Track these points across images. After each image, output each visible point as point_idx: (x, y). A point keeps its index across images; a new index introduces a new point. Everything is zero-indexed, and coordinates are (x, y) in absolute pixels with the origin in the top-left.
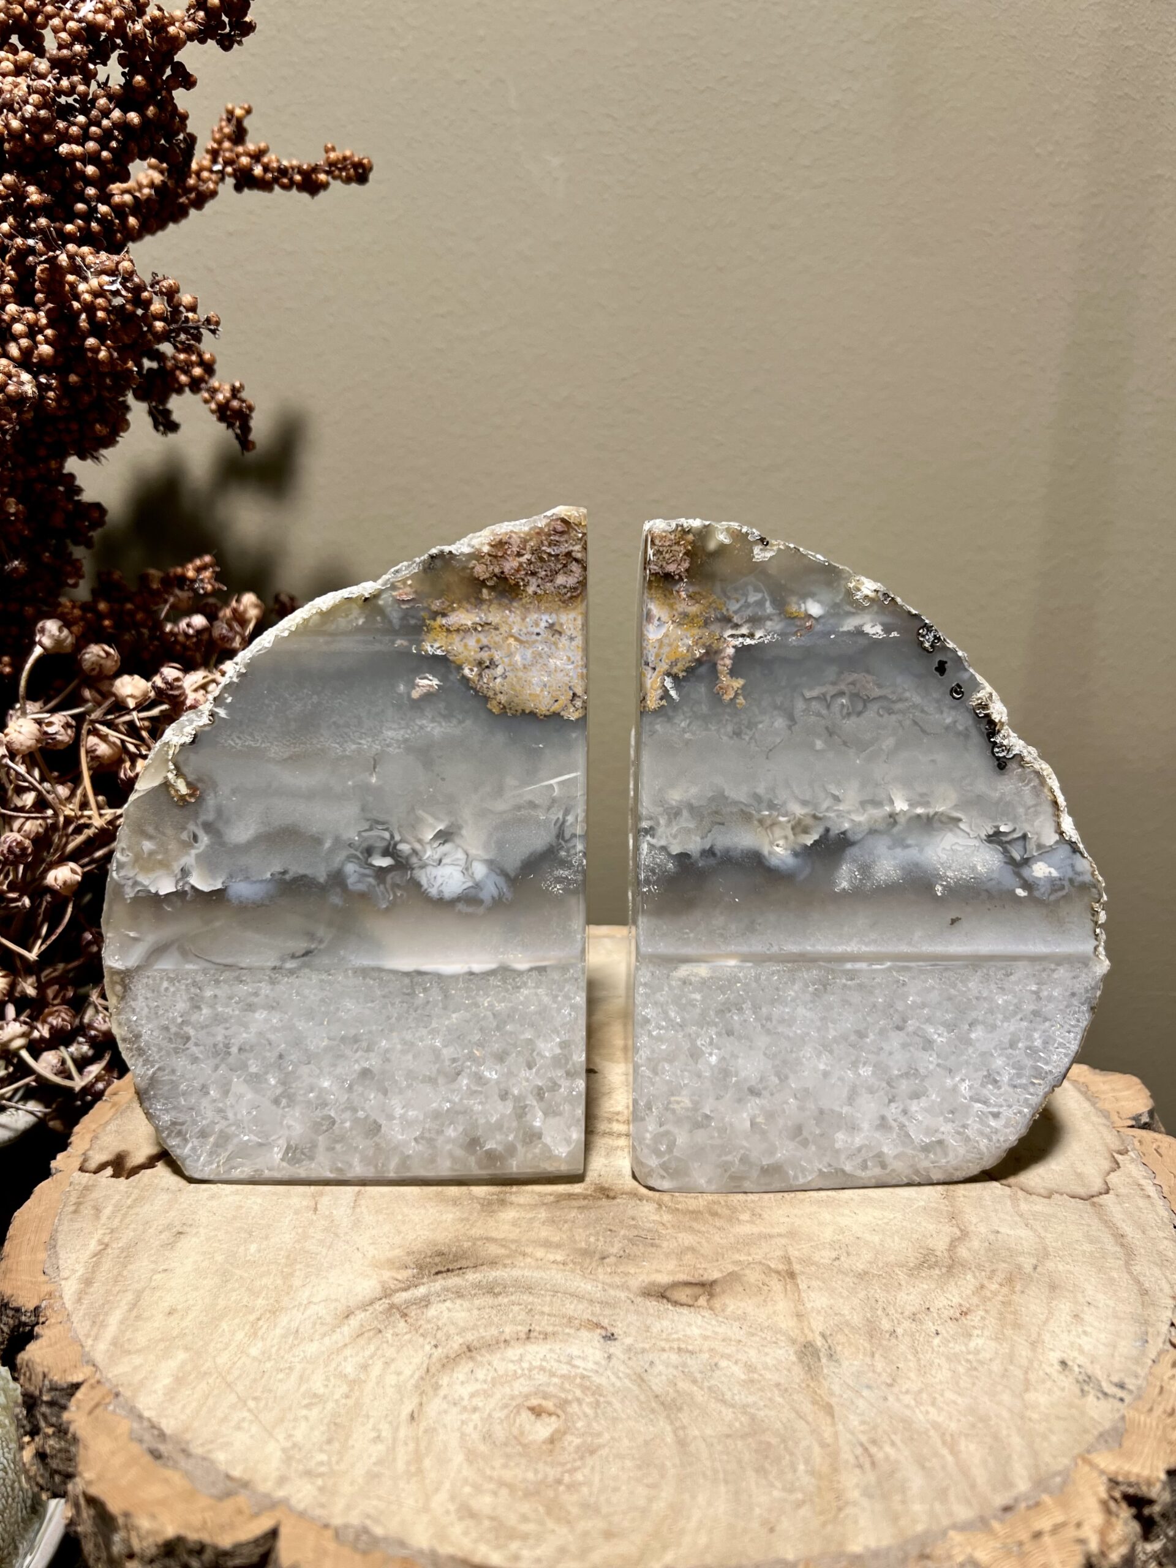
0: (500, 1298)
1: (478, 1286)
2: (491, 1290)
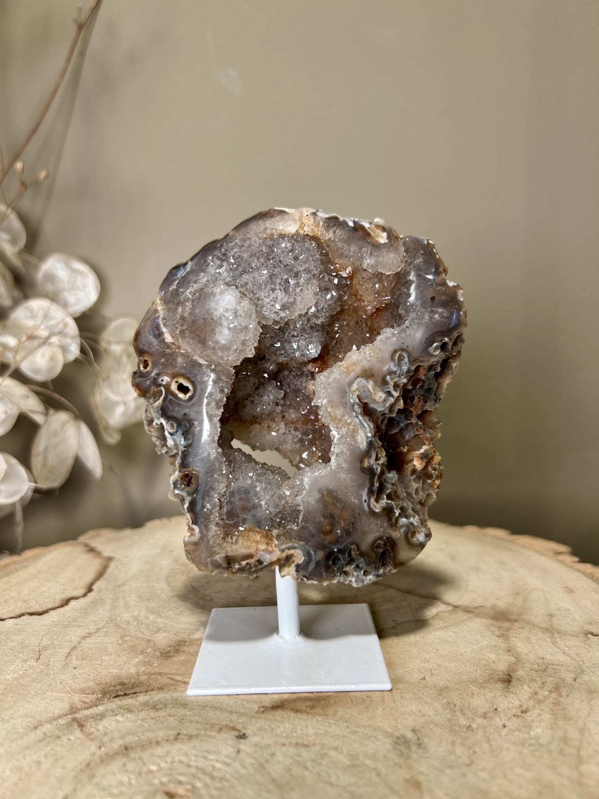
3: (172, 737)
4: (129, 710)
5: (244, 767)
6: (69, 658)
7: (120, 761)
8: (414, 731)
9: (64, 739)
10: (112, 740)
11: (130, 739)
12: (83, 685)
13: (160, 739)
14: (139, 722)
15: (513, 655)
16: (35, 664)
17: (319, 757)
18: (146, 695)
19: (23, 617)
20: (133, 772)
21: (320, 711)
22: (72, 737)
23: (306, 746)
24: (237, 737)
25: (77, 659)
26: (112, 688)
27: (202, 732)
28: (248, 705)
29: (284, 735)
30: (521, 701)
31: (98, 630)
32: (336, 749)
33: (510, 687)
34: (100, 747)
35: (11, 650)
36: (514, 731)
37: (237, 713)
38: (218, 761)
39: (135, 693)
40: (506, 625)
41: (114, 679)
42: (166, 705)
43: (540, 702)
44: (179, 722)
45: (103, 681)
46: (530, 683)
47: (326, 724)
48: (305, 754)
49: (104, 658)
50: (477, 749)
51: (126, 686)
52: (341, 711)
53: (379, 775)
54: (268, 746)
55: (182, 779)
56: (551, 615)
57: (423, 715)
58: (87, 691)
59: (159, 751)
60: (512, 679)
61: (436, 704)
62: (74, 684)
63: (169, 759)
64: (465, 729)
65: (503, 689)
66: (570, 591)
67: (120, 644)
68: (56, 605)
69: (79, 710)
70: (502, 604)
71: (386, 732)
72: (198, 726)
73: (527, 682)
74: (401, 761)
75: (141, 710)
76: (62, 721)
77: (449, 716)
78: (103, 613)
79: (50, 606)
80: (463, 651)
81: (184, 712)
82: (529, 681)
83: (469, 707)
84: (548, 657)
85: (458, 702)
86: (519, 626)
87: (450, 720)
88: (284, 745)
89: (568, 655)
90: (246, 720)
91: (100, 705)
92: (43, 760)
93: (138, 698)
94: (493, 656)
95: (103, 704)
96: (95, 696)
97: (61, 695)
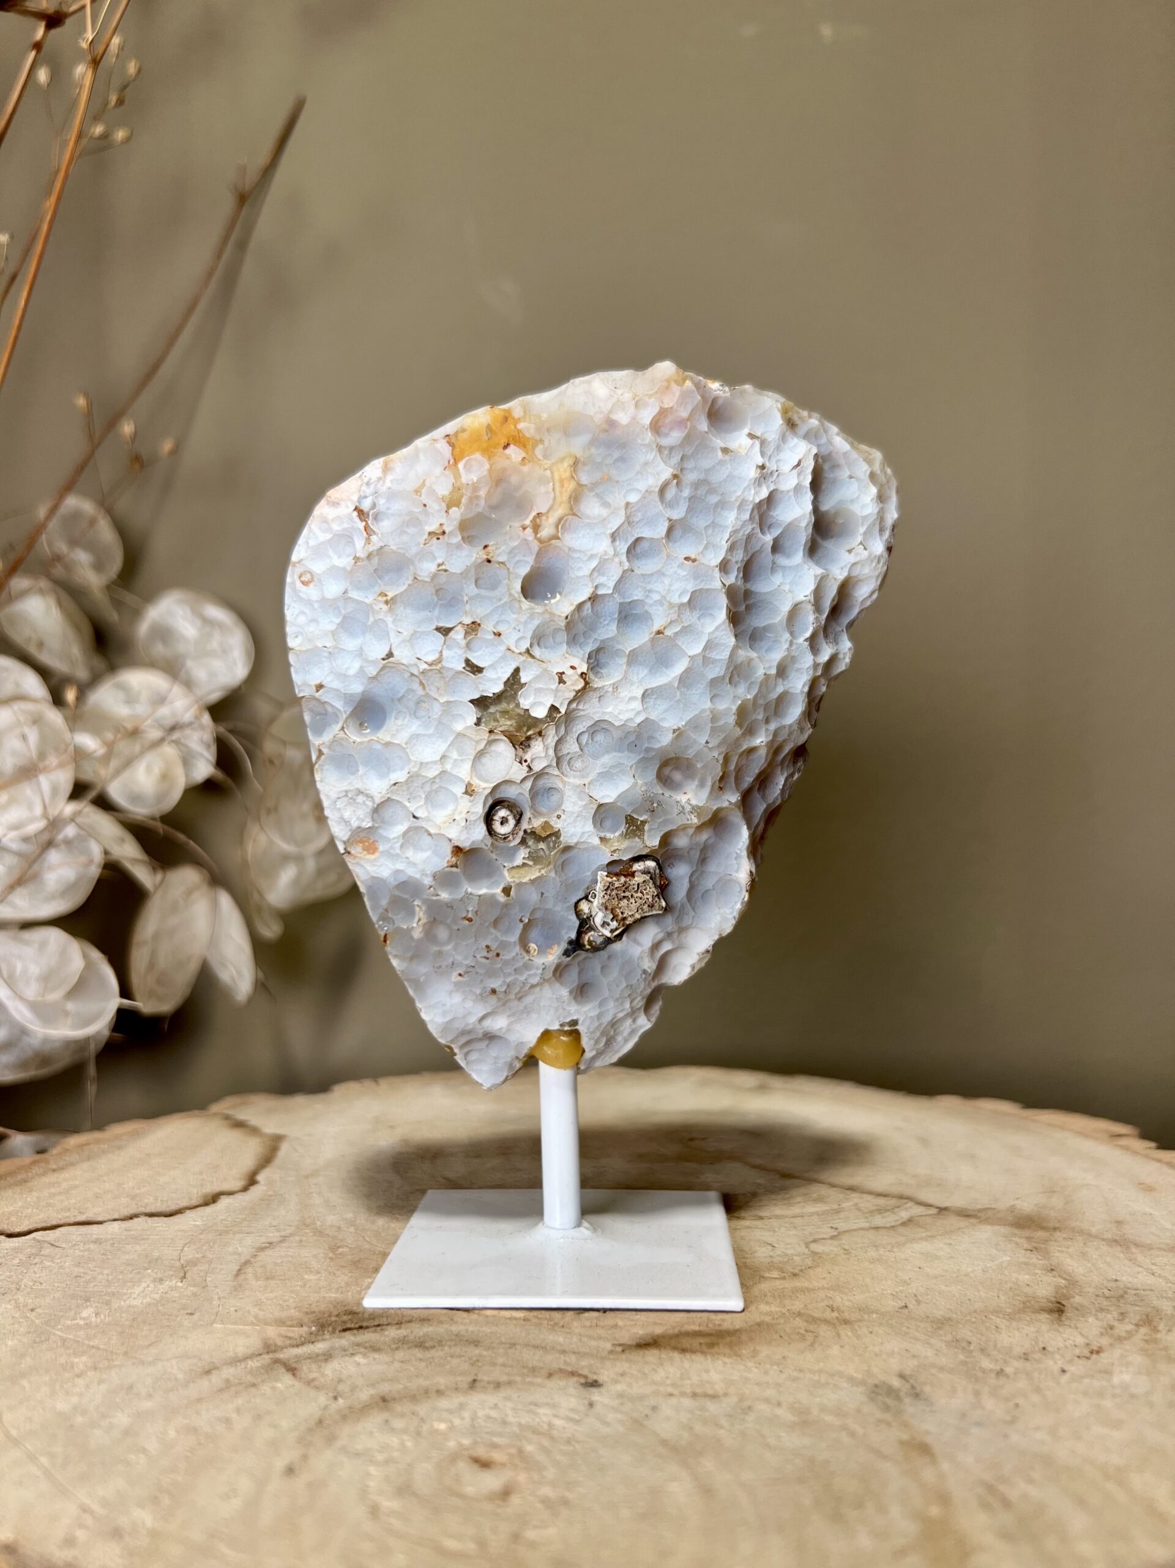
0: (433, 1352)
1: (403, 1342)
2: (421, 1344)
3: (466, 1386)
4: (375, 1349)
5: (607, 1424)
6: (242, 1277)
7: (376, 1419)
8: (902, 1376)
9: (266, 1388)
10: (354, 1389)
11: (385, 1388)
12: (278, 1314)
13: (442, 1387)
14: (397, 1365)
15: (1060, 1276)
16: (180, 1284)
17: (739, 1411)
18: (400, 1328)
19: (136, 1220)
20: (405, 1431)
21: (727, 1351)
22: (279, 1385)
23: (714, 1397)
24: (582, 1384)
25: (257, 1278)
26: (333, 1319)
27: (518, 1379)
28: (593, 1343)
29: (669, 1382)
30: (1086, 1337)
31: (284, 1239)
32: (767, 1401)
33: (1063, 1319)
34: (335, 1398)
35: (128, 1265)
36: (1082, 1377)
37: (574, 1353)
38: (556, 1416)
39: (379, 1325)
40: (1041, 1234)
41: (335, 1307)
42: (441, 1341)
43: (1120, 1339)
44: (472, 1365)
45: (316, 1309)
46: (1099, 1314)
47: (743, 1367)
48: (712, 1407)
49: (306, 1277)
50: (1020, 1401)
51: (360, 1315)
52: (765, 1351)
53: (852, 1434)
54: (642, 1398)
55: (495, 1439)
56: (1119, 1223)
57: (914, 1356)
58: (289, 1323)
59: (444, 1403)
60: (1066, 1309)
61: (933, 1341)
62: (262, 1313)
63: (466, 1415)
64: (993, 1375)
65: (1052, 1321)
66: (1149, 1189)
67: (331, 1259)
68: (194, 1202)
69: (282, 1348)
70: (1027, 1205)
71: (851, 1380)
72: (508, 1370)
73: (1094, 1312)
74: (888, 1417)
75: (397, 1349)
76: (252, 1364)
77: (961, 1357)
78: (287, 1214)
79: (184, 1203)
80: (969, 1270)
81: (477, 1351)
82: (1097, 1311)
83: (995, 1346)
84: (1125, 1279)
85: (974, 1339)
86: (1065, 1236)
87: (965, 1363)
88: (671, 1395)
89: (1160, 1276)
90: (593, 1362)
91: (318, 1341)
92: (234, 1416)
93: (386, 1333)
94: (1025, 1278)
95: (323, 1340)
96: (305, 1329)
97: (241, 1327)
